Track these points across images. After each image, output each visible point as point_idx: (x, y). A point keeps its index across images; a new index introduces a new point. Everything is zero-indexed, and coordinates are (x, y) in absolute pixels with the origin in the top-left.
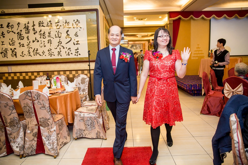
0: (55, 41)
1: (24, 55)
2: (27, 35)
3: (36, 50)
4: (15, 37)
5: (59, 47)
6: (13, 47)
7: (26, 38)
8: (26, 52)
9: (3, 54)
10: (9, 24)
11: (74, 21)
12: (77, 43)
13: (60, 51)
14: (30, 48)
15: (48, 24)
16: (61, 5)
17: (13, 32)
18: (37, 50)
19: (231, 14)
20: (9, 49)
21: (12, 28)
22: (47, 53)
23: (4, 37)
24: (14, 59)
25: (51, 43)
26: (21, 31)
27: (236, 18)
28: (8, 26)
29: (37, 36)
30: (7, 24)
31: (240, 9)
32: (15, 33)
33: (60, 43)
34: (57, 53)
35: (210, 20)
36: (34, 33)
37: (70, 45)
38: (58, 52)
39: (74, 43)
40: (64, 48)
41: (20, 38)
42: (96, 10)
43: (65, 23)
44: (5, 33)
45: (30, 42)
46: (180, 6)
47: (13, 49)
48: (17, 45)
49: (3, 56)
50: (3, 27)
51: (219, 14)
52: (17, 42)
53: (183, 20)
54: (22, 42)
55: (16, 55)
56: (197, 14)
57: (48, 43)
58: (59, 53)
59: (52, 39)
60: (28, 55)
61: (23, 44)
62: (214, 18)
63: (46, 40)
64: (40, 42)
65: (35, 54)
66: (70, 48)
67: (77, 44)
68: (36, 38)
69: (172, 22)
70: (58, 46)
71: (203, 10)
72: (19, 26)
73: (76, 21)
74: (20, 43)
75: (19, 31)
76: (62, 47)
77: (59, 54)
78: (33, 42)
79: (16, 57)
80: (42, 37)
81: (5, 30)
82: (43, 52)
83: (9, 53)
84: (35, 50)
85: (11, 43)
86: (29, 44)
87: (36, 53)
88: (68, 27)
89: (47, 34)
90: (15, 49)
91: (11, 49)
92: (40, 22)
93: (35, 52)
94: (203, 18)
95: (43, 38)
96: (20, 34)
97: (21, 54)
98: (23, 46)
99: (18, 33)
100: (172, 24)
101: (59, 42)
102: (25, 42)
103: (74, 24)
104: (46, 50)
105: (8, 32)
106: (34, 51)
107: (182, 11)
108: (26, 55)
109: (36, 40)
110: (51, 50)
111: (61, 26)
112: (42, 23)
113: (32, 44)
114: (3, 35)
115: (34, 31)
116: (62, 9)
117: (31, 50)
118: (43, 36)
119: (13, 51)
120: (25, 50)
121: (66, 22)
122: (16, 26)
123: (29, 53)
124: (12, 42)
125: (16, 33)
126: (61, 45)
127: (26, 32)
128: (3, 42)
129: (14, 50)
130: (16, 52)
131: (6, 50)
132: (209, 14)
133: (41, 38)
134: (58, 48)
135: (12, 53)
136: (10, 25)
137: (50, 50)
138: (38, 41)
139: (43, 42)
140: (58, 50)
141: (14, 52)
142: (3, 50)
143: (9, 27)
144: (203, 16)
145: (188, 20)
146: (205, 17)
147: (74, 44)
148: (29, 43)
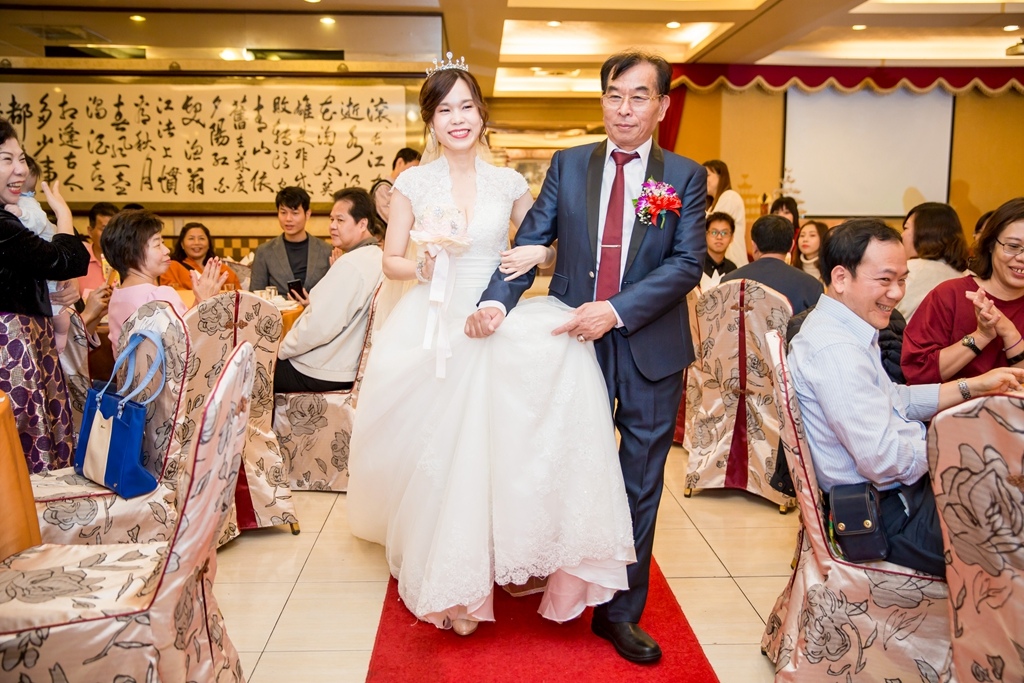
1: (224, 188)
2: (238, 133)
3: (260, 174)
4: (204, 136)
5: (328, 170)
6: (194, 165)
7: (233, 143)
8: (231, 180)
9: (164, 182)
10: (189, 99)
11: (372, 101)
12: (376, 161)
13: (328, 181)
14: (245, 171)
15: (299, 104)
16: (338, 55)
17: (198, 122)
18: (263, 177)
19: (850, 76)
20: (183, 170)
21: (196, 111)
23: (172, 135)
24: (196, 198)
25: (304, 159)
26: (222, 120)
27: (868, 88)
28: (185, 107)
29: (268, 137)
30: (184, 100)
31: (879, 64)
32: (204, 126)
33: (331, 159)
34: (321, 188)
35: (785, 94)
36: (260, 130)
37: (359, 166)
38: (324, 184)
39: (369, 162)
40: (340, 174)
41: (217, 139)
43: (348, 106)
44: (177, 123)
45: (244, 153)
46: (686, 46)
47: (194, 170)
48: (206, 160)
49: (165, 189)
50: (172, 109)
51: (814, 76)
52: (209, 150)
53: (695, 93)
54: (222, 151)
55: (201, 186)
56: (741, 73)
57: (298, 157)
58: (326, 187)
59: (308, 149)
60: (237, 189)
61: (225, 158)
62: (796, 86)
63: (292, 151)
64: (273, 153)
65: (257, 187)
66: (357, 176)
67: (377, 165)
68: (263, 143)
70: (324, 168)
71: (758, 60)
72: (216, 107)
73: (377, 101)
74: (216, 155)
75: (215, 120)
76: (334, 173)
77: (325, 190)
78: (255, 152)
79: (202, 193)
80: (281, 141)
81: (177, 115)
83: (184, 179)
84: (258, 176)
85: (190, 152)
86: (242, 158)
87: (261, 184)
88: (355, 116)
89: (294, 134)
90: (201, 169)
91: (189, 170)
92: (279, 98)
93: (258, 180)
94: (759, 87)
95: (284, 143)
96: (219, 131)
97: (218, 186)
98: (224, 163)
99: (213, 127)
101: (327, 158)
102: (231, 151)
103: (373, 109)
104: (289, 176)
105: (186, 121)
106: (254, 177)
107: (692, 61)
108: (231, 188)
109: (262, 147)
110: (303, 177)
111: (335, 113)
112: (283, 103)
113: (250, 161)
114: (169, 129)
115: (260, 122)
116: (339, 68)
117: (247, 176)
118: (284, 137)
119: (193, 176)
120: (230, 173)
121: (351, 104)
122: (208, 107)
123: (241, 183)
124: (195, 151)
125: (208, 125)
126: (334, 165)
127: (237, 124)
128: (166, 149)
129: (200, 173)
130: (202, 179)
131: (174, 174)
132: (778, 75)
133: (276, 142)
134: (325, 174)
135: (193, 181)
136: (193, 102)
137: (300, 177)
138: (269, 152)
139: (282, 156)
140: (324, 178)
141: (196, 179)
142: (168, 170)
143: (189, 109)
144: (759, 79)
145: (710, 93)
146: (766, 85)
147: (370, 165)
148: (241, 154)
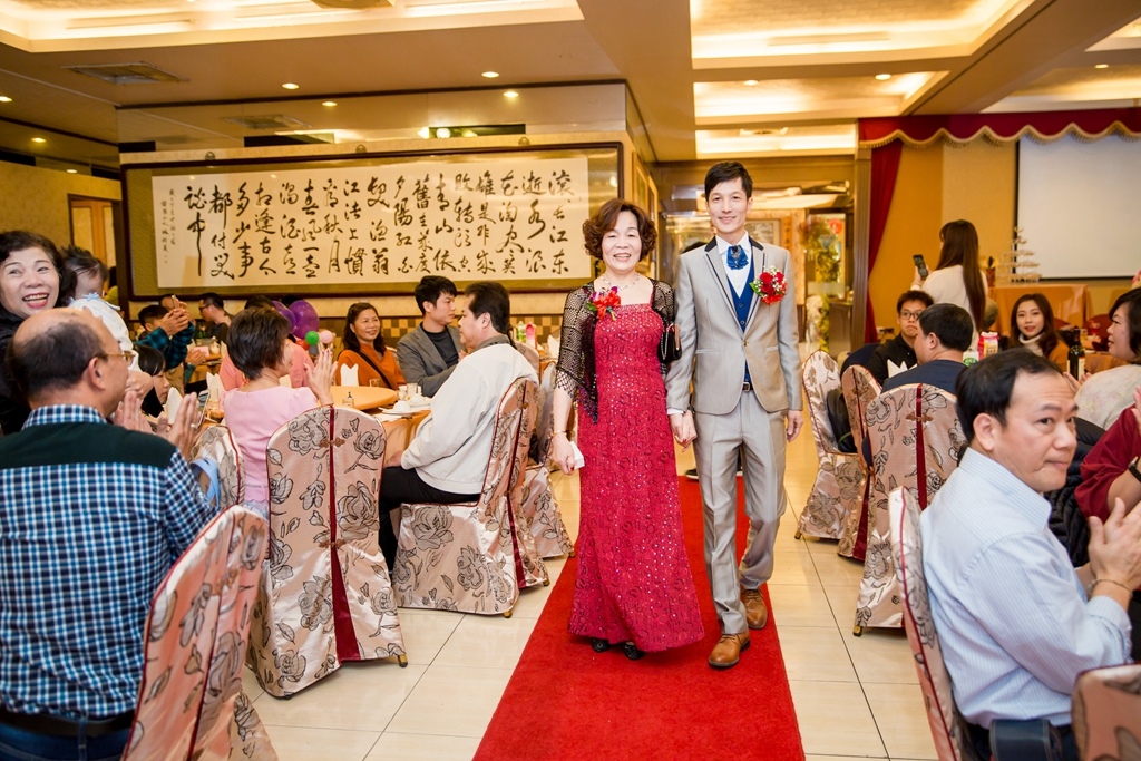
0: (499, 232)
1: (407, 267)
2: (421, 212)
3: (443, 253)
4: (388, 216)
5: (510, 246)
6: (379, 246)
7: (416, 221)
8: (414, 260)
9: (351, 264)
10: (374, 180)
11: (554, 174)
12: (559, 236)
13: (510, 258)
14: (428, 250)
15: (481, 181)
16: (520, 129)
17: (382, 202)
18: (445, 256)
19: (1095, 120)
20: (368, 251)
21: (381, 192)
22: (473, 263)
23: (358, 216)
24: (381, 278)
25: (486, 236)
26: (406, 200)
27: (1118, 132)
28: (371, 188)
29: (450, 215)
30: (370, 181)
31: (1131, 105)
32: (388, 206)
33: (513, 235)
34: (503, 265)
35: (1017, 144)
36: (442, 208)
37: (542, 242)
38: (506, 261)
39: (551, 237)
40: (522, 251)
41: (401, 219)
42: (617, 146)
43: (530, 180)
44: (363, 205)
45: (427, 232)
46: (901, 97)
47: (378, 251)
48: (390, 241)
49: (351, 270)
50: (358, 191)
51: (1049, 123)
52: (393, 229)
53: (912, 147)
54: (406, 231)
55: (385, 267)
56: (965, 124)
57: (479, 235)
58: (508, 264)
59: (490, 225)
60: (420, 268)
61: (409, 238)
62: (1029, 135)
63: (474, 227)
64: (455, 231)
65: (440, 266)
66: (540, 252)
67: (559, 240)
68: (445, 221)
69: (869, 156)
70: (506, 245)
71: (984, 108)
72: (400, 187)
73: (559, 174)
74: (399, 234)
75: (399, 200)
76: (516, 249)
77: (507, 267)
78: (437, 231)
79: (387, 273)
80: (462, 218)
81: (363, 197)
82: (464, 262)
83: (369, 259)
84: (440, 255)
85: (375, 233)
86: (425, 238)
87: (443, 262)
88: (536, 190)
89: (476, 211)
90: (385, 250)
91: (374, 251)
92: (460, 175)
93: (440, 259)
94: (986, 137)
95: (466, 220)
96: (403, 210)
97: (402, 266)
98: (407, 243)
99: (397, 206)
100: (870, 163)
101: (509, 234)
102: (414, 231)
103: (554, 182)
104: (471, 254)
105: (371, 203)
106: (437, 256)
107: (907, 113)
108: (415, 268)
109: (445, 226)
110: (484, 255)
111: (516, 188)
112: (465, 180)
113: (433, 239)
114: (355, 211)
115: (442, 200)
116: (520, 142)
117: (430, 255)
118: (466, 214)
119: (378, 257)
120: (413, 253)
121: (532, 178)
122: (392, 187)
123: (424, 263)
124: (379, 231)
125: (393, 204)
126: (516, 241)
127: (420, 202)
128: (353, 231)
129: (384, 253)
130: (386, 260)
131: (360, 255)
132: (1008, 124)
133: (458, 220)
134: (507, 250)
135: (377, 261)
136: (378, 183)
137: (482, 254)
138: (451, 230)
139: (464, 233)
140: (506, 255)
141: (380, 260)
142: (354, 252)
143: (374, 190)
144: (986, 129)
145: (928, 147)
146: (994, 135)
147: (553, 241)
148: (424, 233)
